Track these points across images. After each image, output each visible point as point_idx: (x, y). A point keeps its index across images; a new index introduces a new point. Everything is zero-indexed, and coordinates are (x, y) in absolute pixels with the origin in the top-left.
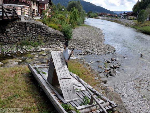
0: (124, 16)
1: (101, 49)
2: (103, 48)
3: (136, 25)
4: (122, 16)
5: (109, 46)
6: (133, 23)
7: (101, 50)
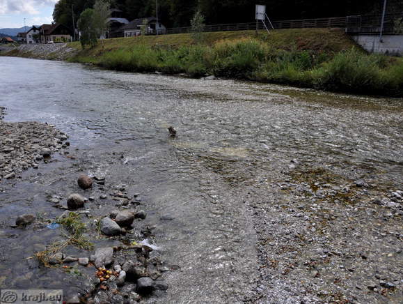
0: (35, 37)
1: (6, 148)
2: (15, 142)
3: (79, 54)
4: (29, 39)
5: (33, 125)
6: (68, 50)
7: (6, 152)
